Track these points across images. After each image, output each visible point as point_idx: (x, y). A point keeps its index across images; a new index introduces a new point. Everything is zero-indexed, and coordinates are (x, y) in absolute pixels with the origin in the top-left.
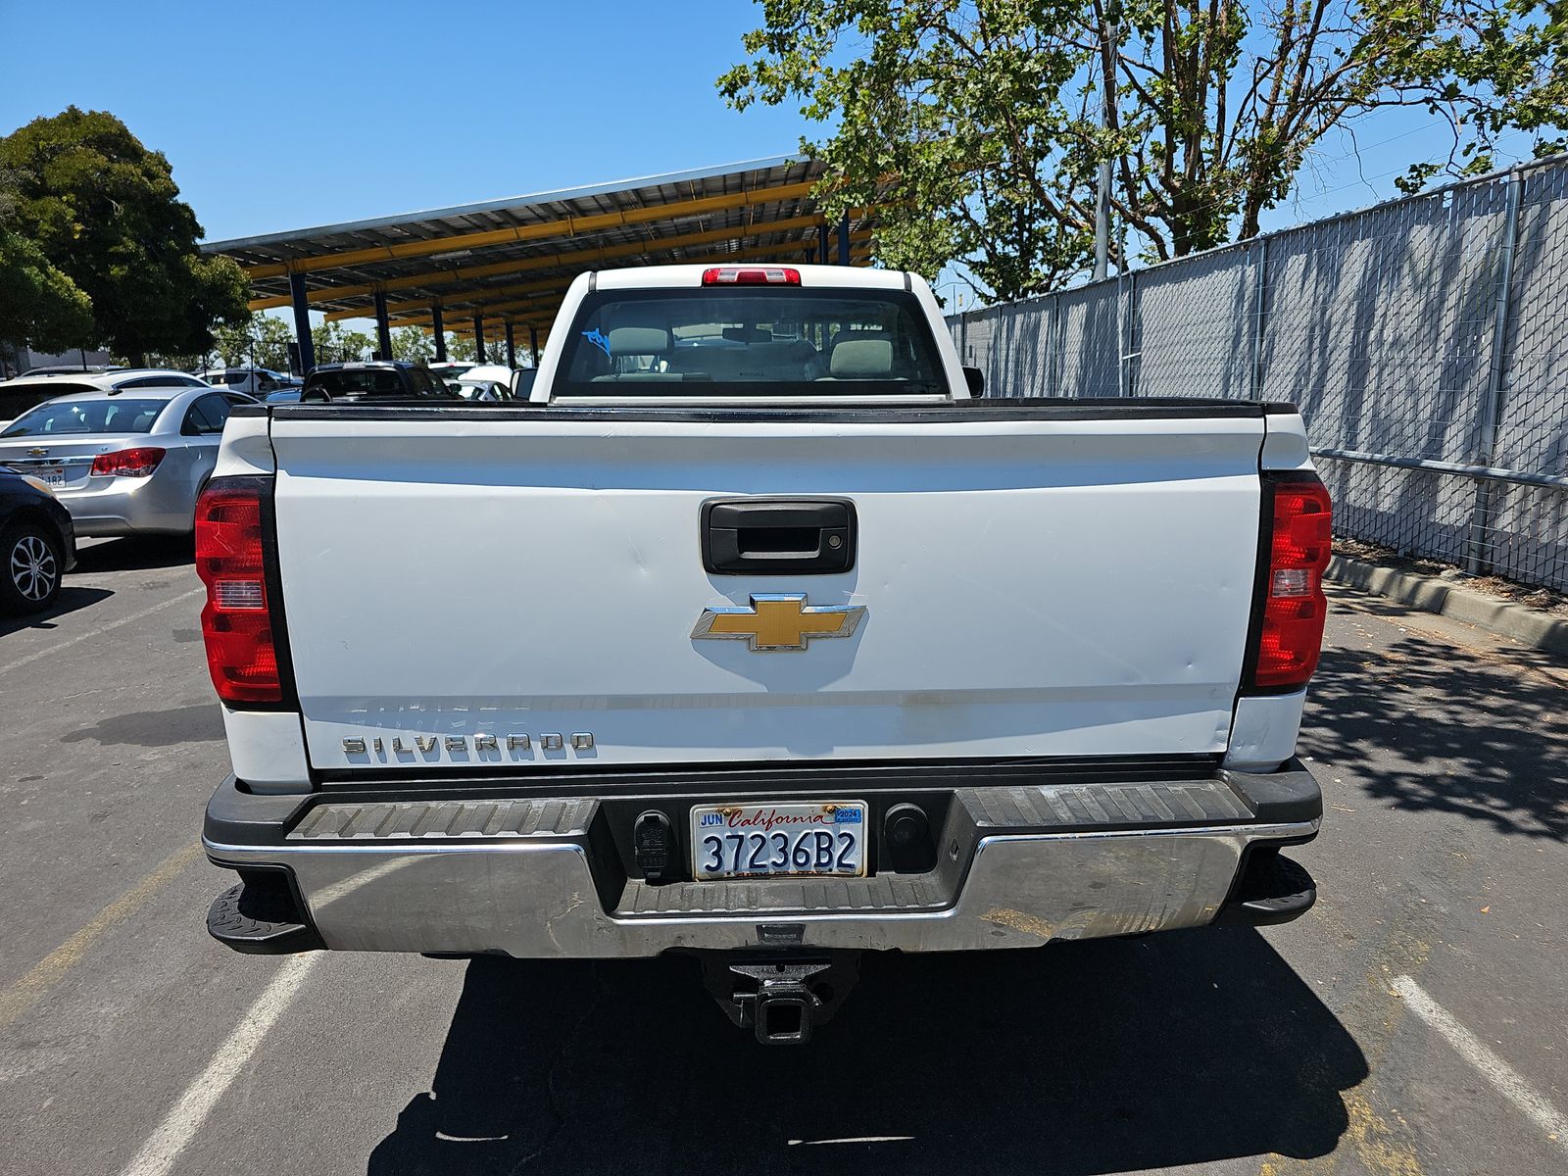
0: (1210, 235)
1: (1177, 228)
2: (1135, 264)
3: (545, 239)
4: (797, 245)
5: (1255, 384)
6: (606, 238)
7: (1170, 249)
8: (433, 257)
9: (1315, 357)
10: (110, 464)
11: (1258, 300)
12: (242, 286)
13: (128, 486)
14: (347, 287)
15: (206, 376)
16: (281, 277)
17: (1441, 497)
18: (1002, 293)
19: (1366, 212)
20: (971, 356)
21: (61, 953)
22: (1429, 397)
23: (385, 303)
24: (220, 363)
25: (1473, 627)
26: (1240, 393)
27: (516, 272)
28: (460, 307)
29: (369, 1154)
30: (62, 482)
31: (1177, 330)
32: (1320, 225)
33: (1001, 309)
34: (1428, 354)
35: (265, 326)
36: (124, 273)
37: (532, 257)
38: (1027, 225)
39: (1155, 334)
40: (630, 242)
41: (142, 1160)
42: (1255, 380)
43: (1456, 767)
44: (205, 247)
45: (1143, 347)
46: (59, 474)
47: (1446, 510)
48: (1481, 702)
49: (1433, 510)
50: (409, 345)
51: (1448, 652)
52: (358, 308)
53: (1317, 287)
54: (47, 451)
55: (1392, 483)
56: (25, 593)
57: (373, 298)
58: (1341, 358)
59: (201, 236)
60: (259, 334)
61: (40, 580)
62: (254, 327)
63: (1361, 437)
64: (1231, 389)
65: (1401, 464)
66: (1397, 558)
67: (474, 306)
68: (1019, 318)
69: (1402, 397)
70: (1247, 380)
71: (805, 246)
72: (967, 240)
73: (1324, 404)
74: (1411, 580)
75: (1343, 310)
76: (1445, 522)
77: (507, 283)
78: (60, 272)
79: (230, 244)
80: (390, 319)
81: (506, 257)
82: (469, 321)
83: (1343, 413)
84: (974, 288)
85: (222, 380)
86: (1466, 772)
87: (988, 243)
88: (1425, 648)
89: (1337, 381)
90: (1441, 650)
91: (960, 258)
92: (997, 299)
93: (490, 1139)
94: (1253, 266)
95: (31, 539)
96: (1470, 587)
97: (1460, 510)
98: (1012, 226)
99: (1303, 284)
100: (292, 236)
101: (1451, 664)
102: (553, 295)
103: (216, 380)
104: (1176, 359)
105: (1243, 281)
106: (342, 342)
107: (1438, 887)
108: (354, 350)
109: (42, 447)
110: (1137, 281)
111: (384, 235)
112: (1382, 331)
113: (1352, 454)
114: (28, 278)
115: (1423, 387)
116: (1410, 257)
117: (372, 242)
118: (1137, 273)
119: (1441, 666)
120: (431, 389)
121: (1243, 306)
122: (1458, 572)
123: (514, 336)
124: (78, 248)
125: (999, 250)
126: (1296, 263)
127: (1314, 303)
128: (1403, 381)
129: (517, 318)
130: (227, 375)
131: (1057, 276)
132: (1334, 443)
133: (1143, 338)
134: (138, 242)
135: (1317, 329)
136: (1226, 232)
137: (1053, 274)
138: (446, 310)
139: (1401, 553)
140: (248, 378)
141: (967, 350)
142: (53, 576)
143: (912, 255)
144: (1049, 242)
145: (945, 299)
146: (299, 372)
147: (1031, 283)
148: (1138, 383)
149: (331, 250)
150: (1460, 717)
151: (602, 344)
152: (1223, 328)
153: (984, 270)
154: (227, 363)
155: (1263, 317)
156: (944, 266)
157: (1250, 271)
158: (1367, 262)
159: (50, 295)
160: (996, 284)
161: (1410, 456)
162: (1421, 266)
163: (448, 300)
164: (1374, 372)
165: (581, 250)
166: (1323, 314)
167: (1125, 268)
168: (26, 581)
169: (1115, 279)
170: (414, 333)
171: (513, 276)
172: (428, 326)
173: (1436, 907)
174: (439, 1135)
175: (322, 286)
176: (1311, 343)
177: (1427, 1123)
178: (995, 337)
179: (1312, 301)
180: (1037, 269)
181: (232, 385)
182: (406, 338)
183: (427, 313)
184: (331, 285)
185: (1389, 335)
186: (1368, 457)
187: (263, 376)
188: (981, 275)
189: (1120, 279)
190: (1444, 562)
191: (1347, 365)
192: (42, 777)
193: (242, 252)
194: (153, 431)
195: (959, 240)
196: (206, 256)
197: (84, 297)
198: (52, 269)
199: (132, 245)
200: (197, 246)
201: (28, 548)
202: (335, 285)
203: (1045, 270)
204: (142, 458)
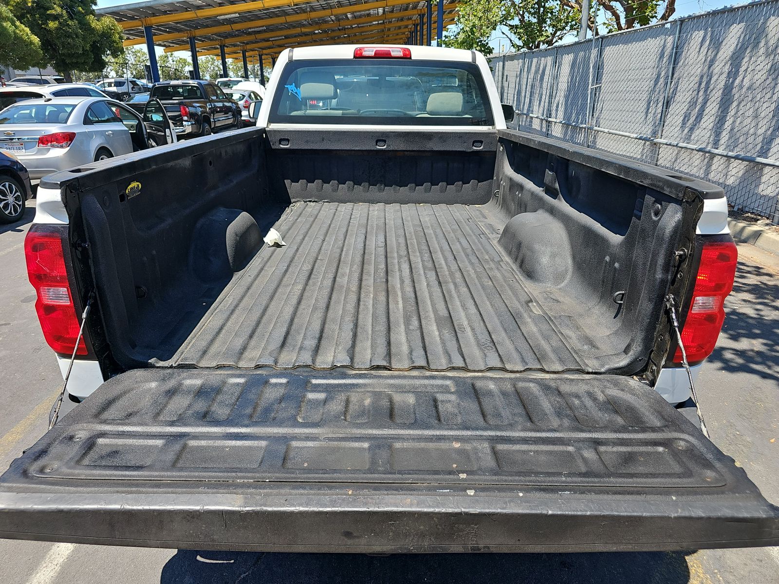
0: (647, 14)
1: (628, 10)
2: (603, 31)
3: (279, 7)
4: (415, 12)
5: (665, 107)
6: (311, 7)
7: (623, 21)
8: (219, 17)
9: (701, 93)
10: (46, 140)
11: (672, 57)
12: (118, 33)
13: (57, 153)
14: (176, 33)
15: (104, 83)
16: (140, 27)
17: (764, 179)
18: (526, 44)
19: (742, 7)
20: (507, 81)
21: (13, 434)
22: (766, 120)
23: (195, 43)
24: (113, 74)
25: (772, 255)
26: (655, 112)
27: (263, 26)
28: (235, 45)
29: (162, 568)
30: (24, 150)
31: (623, 72)
32: (715, 13)
33: (525, 54)
34: (769, 95)
35: (135, 53)
36: (56, 26)
37: (271, 17)
38: (543, 4)
39: (610, 74)
40: (324, 9)
41: (45, 565)
42: (665, 104)
43: (757, 345)
44: (98, 11)
45: (603, 81)
46: (22, 146)
47: (766, 186)
48: (774, 304)
49: (757, 186)
50: (209, 65)
51: (758, 271)
52: (180, 44)
53: (708, 51)
54: (14, 133)
55: (737, 169)
56: (7, 212)
57: (189, 40)
58: (716, 95)
59: (96, 4)
60: (132, 58)
61: (14, 205)
62: (129, 54)
63: (722, 142)
64: (650, 109)
65: (743, 159)
66: (733, 211)
67: (242, 44)
68: (535, 60)
69: (749, 120)
70: (660, 104)
71: (419, 13)
72: (509, 13)
73: (703, 121)
74: (741, 224)
75: (721, 67)
76: (764, 193)
77: (259, 32)
78: (22, 25)
79: (111, 9)
80: (198, 51)
81: (258, 18)
82: (240, 53)
83: (713, 127)
84: (511, 41)
85: (113, 85)
86: (763, 349)
87: (520, 14)
88: (745, 268)
89: (712, 108)
90: (754, 269)
91: (504, 23)
92: (523, 47)
93: (225, 562)
94: (671, 36)
95: (7, 184)
96: (773, 231)
97: (774, 187)
98: (535, 4)
99: (700, 49)
100: (143, 5)
101: (758, 278)
102: (283, 39)
103: (110, 85)
104: (621, 89)
105: (664, 46)
106: (175, 63)
107: (746, 424)
108: (181, 67)
109: (12, 131)
110: (603, 42)
111: (192, 4)
112: (742, 81)
113: (716, 151)
114: (5, 29)
115: (762, 115)
116: (766, 36)
117: (186, 8)
118: (603, 38)
119: (753, 280)
120: (217, 95)
121: (663, 60)
122: (768, 221)
123: (263, 61)
124: (31, 11)
125: (526, 18)
126: (698, 36)
127: (705, 61)
128: (751, 110)
129: (265, 52)
130: (115, 82)
131: (557, 34)
132: (706, 144)
133: (604, 76)
134: (62, 8)
135: (705, 77)
136: (656, 13)
137: (555, 33)
138: (227, 47)
139: (736, 209)
140: (126, 83)
141: (505, 77)
142: (21, 203)
143: (477, 22)
144: (554, 14)
145: (493, 48)
146: (152, 81)
147: (543, 39)
148: (598, 102)
149: (165, 13)
150: (762, 313)
151: (296, 93)
152: (650, 73)
153: (517, 30)
154: (117, 73)
155: (674, 68)
156: (495, 30)
157: (670, 40)
158: (740, 37)
159: (17, 38)
160: (523, 38)
161: (749, 155)
162: (771, 42)
163: (228, 41)
164: (735, 104)
165: (298, 13)
166: (709, 68)
167: (597, 34)
168: (6, 206)
169: (591, 40)
170: (212, 59)
171: (262, 28)
172: (218, 55)
173: (744, 438)
174: (199, 558)
175: (161, 33)
176: (700, 84)
177: (734, 580)
178: (521, 70)
179: (703, 60)
180: (547, 30)
181: (118, 88)
182: (208, 62)
183: (218, 48)
184: (166, 32)
185: (746, 83)
186: (725, 154)
187: (133, 83)
188: (515, 33)
189: (594, 41)
190: (760, 215)
191: (719, 99)
192: (9, 324)
193: (118, 14)
194: (69, 123)
195: (504, 13)
196: (99, 16)
197: (36, 39)
198: (18, 23)
199: (59, 10)
200: (94, 10)
201: (6, 188)
202: (169, 32)
203: (550, 30)
204: (64, 138)
